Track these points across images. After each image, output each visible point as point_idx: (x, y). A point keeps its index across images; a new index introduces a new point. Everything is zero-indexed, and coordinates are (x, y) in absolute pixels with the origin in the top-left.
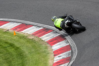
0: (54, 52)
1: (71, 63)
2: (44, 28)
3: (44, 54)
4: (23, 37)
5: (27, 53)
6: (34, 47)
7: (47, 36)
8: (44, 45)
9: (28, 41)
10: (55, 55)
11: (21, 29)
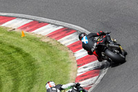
0: (77, 61)
1: (101, 76)
2: (65, 27)
3: (64, 63)
4: (35, 40)
5: (39, 61)
6: (49, 53)
7: (68, 39)
8: (63, 51)
9: (41, 45)
10: (79, 66)
11: (32, 28)
